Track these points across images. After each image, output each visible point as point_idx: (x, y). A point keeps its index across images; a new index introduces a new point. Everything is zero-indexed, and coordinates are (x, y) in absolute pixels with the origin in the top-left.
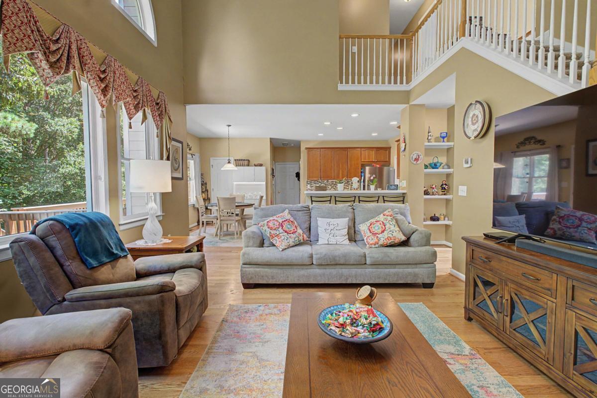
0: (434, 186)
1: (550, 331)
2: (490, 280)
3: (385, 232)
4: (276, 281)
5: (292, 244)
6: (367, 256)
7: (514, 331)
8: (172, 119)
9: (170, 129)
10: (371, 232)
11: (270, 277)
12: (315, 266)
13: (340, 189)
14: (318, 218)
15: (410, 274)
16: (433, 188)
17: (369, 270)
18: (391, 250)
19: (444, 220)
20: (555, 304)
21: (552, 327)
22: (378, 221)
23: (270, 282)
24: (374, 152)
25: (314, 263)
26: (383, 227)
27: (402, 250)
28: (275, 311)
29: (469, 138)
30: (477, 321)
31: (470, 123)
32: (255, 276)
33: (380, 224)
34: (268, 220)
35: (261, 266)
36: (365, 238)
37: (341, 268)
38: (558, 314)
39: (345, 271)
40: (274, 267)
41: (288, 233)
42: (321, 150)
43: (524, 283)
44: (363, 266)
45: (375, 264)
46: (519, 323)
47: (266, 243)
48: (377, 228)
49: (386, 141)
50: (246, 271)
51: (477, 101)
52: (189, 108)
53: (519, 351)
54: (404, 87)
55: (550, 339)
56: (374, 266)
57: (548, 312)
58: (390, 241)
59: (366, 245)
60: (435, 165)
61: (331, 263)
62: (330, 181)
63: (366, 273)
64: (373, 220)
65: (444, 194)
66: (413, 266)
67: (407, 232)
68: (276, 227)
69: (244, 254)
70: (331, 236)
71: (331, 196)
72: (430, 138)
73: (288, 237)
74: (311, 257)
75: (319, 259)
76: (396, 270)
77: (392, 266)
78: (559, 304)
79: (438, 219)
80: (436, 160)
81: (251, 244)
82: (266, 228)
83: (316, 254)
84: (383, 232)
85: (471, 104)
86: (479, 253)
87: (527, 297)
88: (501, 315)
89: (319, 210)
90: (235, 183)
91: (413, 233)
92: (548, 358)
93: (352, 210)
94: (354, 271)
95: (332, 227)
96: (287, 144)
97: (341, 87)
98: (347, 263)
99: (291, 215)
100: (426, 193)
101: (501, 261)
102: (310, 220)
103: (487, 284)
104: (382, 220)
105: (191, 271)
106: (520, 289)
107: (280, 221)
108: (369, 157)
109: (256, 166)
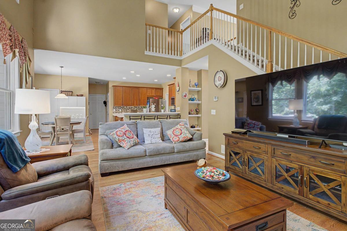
0: (192, 110)
1: (266, 168)
2: (238, 152)
3: (182, 134)
4: (124, 169)
5: (132, 145)
6: (175, 147)
7: (250, 172)
8: (31, 59)
9: (30, 66)
10: (174, 135)
11: (120, 167)
12: (147, 157)
13: (145, 111)
14: (143, 129)
15: (195, 155)
16: (192, 111)
17: (176, 156)
18: (186, 143)
19: (197, 127)
20: (267, 157)
21: (266, 166)
22: (177, 129)
23: (121, 170)
24: (154, 90)
25: (147, 155)
26: (181, 131)
27: (191, 143)
28: (132, 186)
29: (217, 87)
30: (232, 171)
31: (217, 80)
32: (110, 167)
33: (179, 130)
34: (116, 131)
35: (114, 161)
36: (171, 139)
37: (162, 156)
38: (269, 161)
39: (164, 157)
40: (123, 160)
41: (129, 138)
42: (123, 87)
43: (254, 150)
44: (173, 154)
45: (179, 152)
46: (253, 168)
47: (115, 145)
48: (178, 132)
49: (161, 85)
50: (104, 165)
51: (221, 71)
52: (36, 51)
53: (253, 180)
54: (179, 58)
55: (266, 172)
56: (178, 153)
57: (265, 161)
58: (185, 139)
59: (173, 142)
60: (193, 99)
61: (157, 154)
62: (128, 107)
63: (174, 157)
64: (174, 128)
65: (197, 114)
66: (197, 151)
67: (192, 134)
68: (122, 135)
69: (103, 154)
70: (152, 139)
71: (142, 116)
72: (190, 85)
73: (130, 140)
74: (146, 151)
75: (150, 152)
76: (189, 154)
77: (187, 152)
78: (269, 157)
79: (194, 127)
80: (193, 97)
81: (105, 147)
82: (115, 136)
83: (148, 150)
84: (181, 134)
85: (218, 71)
86: (232, 140)
87: (256, 156)
88: (244, 167)
89: (142, 124)
90: (61, 108)
91: (194, 134)
92: (265, 180)
93: (160, 123)
94: (168, 157)
95: (152, 133)
96: (99, 82)
97: (147, 53)
98: (165, 153)
99: (129, 127)
100: (190, 114)
101: (243, 142)
102: (137, 130)
103: (236, 154)
104: (180, 128)
105: (82, 167)
106: (252, 153)
107: (124, 131)
108: (151, 93)
109: (77, 96)
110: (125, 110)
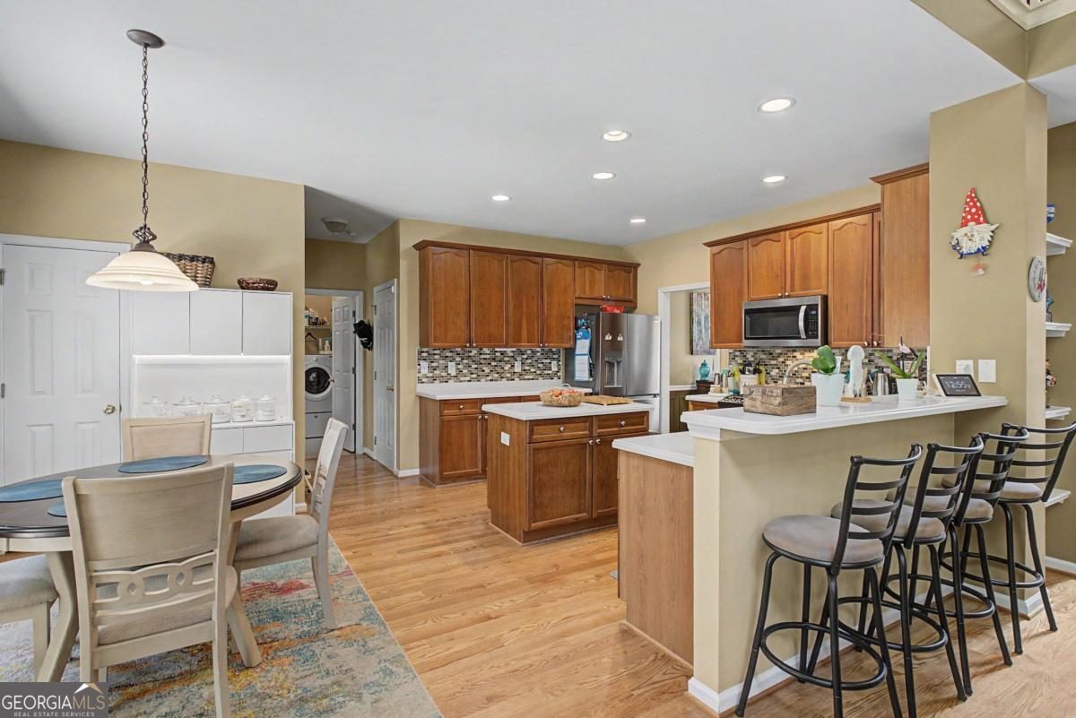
24: (603, 273)
42: (472, 252)
62: (485, 350)
90: (138, 358)
108: (592, 288)
109: (244, 285)
110: (474, 366)
